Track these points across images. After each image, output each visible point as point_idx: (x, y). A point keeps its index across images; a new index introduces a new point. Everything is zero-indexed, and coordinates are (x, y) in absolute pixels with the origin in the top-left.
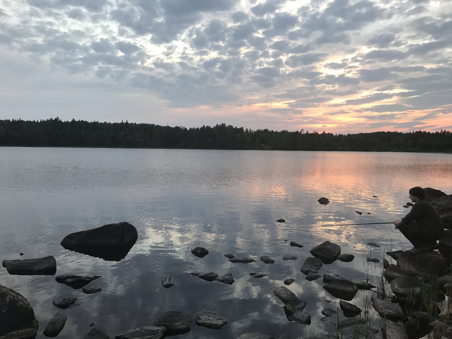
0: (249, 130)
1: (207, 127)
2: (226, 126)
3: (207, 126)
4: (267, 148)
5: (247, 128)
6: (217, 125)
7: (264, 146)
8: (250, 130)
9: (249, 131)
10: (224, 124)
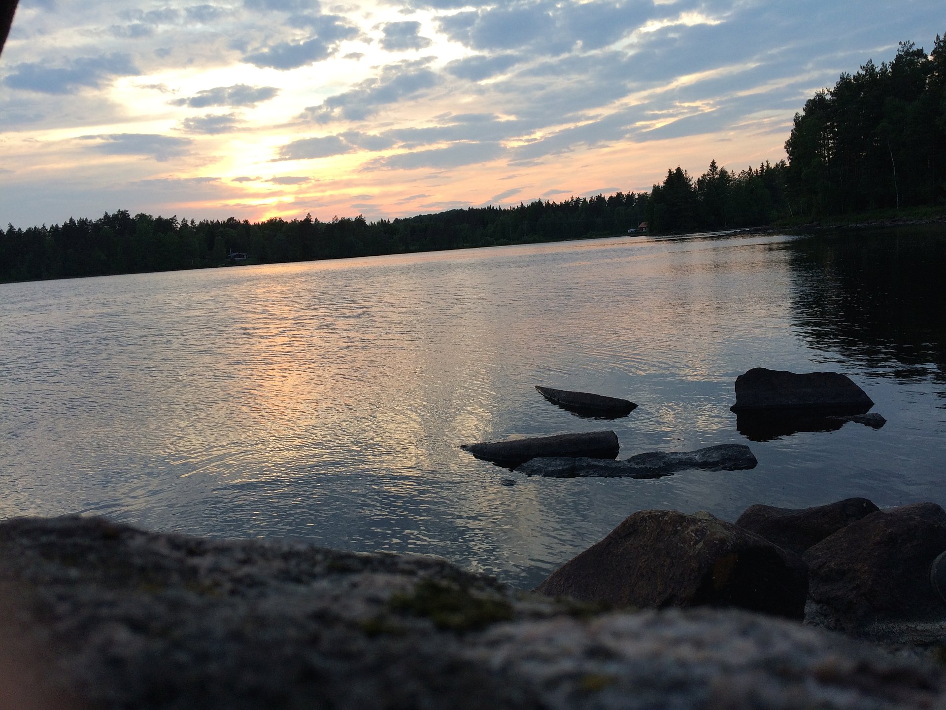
0: (189, 223)
4: (244, 260)
5: (184, 219)
6: (106, 216)
7: (236, 256)
8: (193, 222)
9: (190, 226)
10: (125, 211)
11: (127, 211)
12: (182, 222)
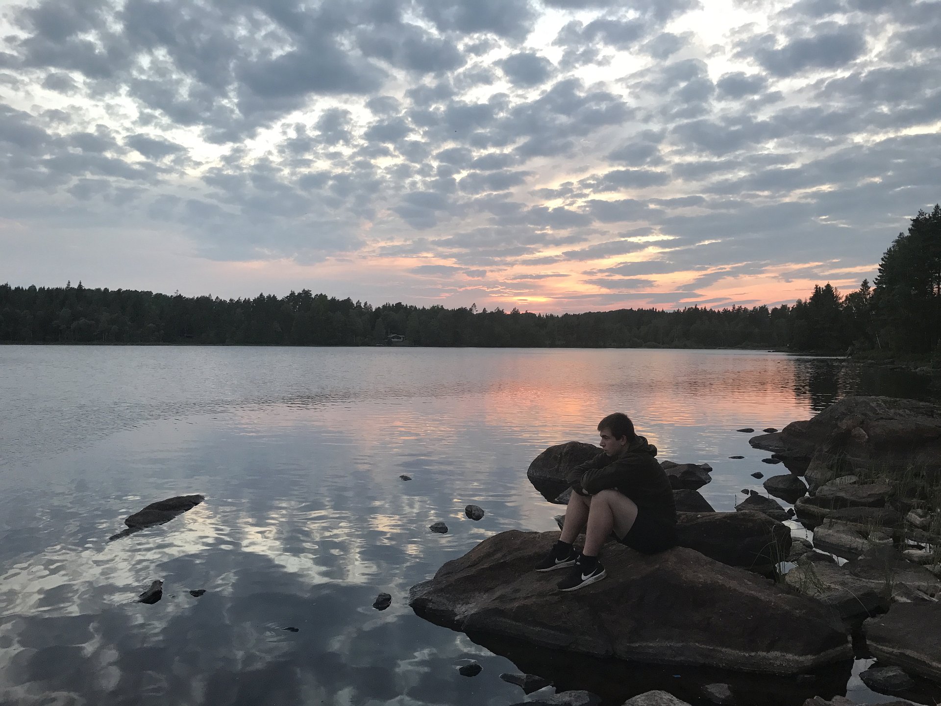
1: (269, 297)
2: (313, 296)
3: (270, 295)
4: (401, 342)
5: (359, 301)
6: (293, 293)
7: (393, 338)
8: (366, 304)
9: (363, 307)
11: (310, 291)
12: (357, 303)
